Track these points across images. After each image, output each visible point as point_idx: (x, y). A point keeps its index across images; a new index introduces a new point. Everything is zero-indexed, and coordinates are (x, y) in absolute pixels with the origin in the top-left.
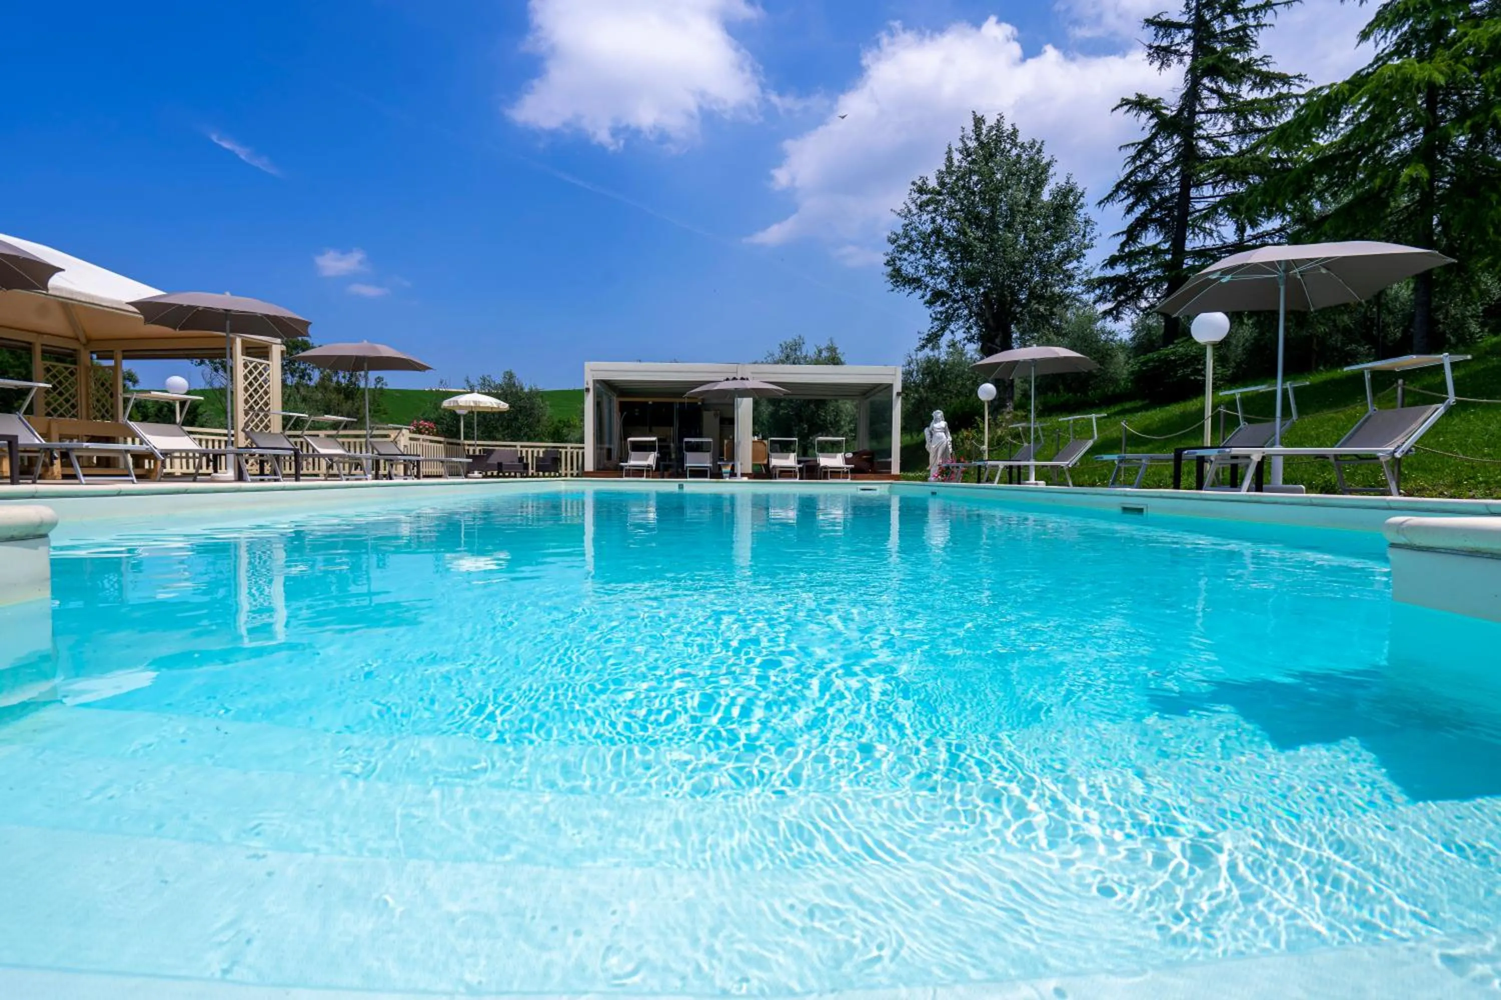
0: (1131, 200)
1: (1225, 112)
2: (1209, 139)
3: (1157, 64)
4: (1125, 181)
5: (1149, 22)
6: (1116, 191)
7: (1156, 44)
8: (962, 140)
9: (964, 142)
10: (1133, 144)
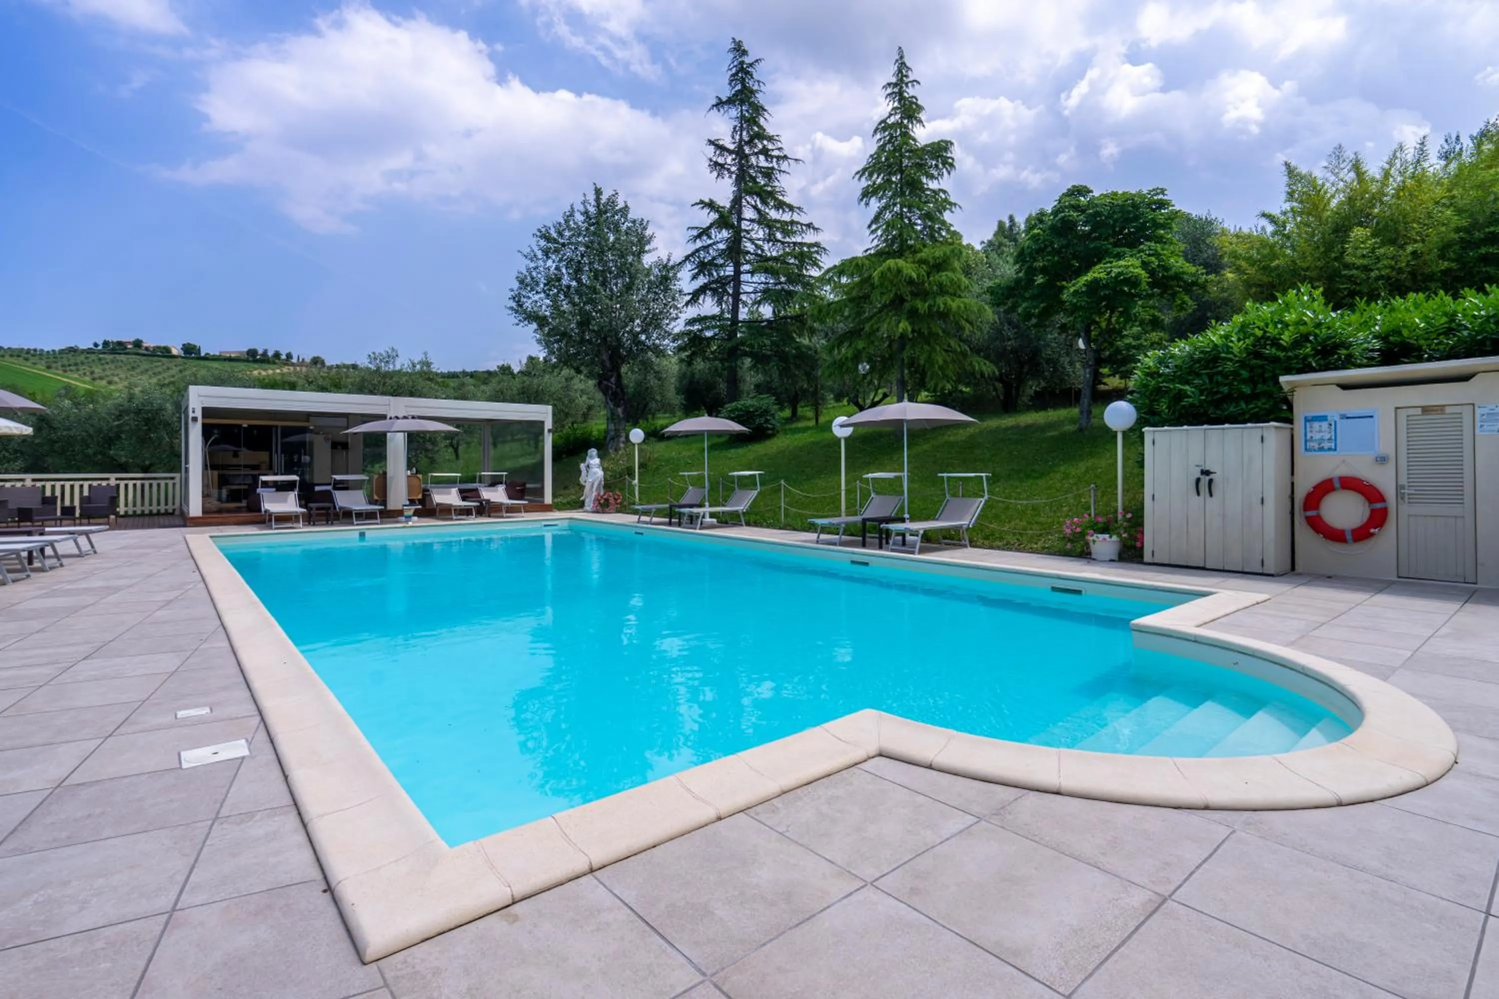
0: (696, 271)
1: (759, 223)
2: (751, 240)
3: (715, 174)
4: (693, 254)
5: (711, 142)
6: (684, 261)
7: (714, 159)
8: (584, 203)
9: (585, 207)
10: (697, 228)
